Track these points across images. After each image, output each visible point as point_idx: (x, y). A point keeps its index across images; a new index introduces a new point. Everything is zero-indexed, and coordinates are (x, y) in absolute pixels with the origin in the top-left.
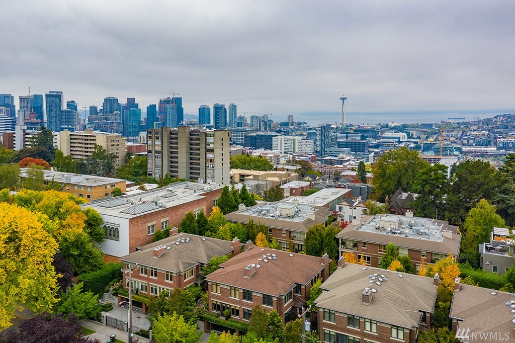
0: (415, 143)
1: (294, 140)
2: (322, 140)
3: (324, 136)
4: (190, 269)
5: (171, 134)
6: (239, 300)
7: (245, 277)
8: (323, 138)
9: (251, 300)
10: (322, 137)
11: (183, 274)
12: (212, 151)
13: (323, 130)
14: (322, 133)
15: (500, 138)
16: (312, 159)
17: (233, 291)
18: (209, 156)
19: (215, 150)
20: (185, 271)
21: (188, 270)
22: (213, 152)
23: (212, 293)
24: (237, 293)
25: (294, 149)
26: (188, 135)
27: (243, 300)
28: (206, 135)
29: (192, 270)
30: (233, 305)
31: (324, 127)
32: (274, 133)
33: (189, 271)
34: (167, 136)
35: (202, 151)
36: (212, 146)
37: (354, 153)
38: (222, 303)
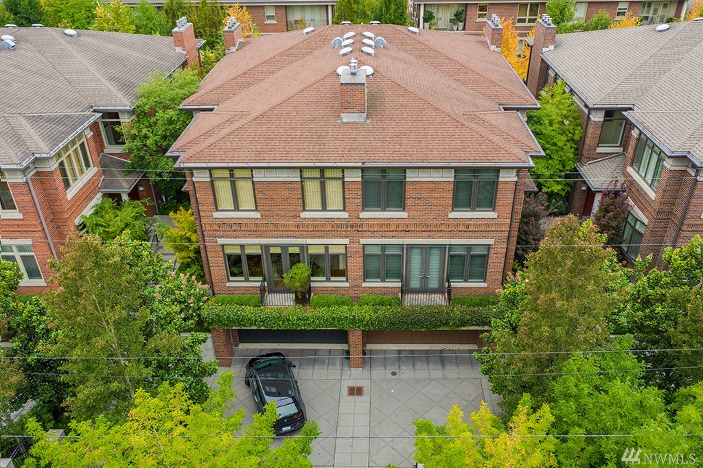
4: (73, 142)
6: (345, 215)
7: (346, 118)
9: (401, 205)
11: (53, 166)
17: (312, 188)
20: (59, 155)
21: (66, 148)
23: (216, 215)
24: (334, 189)
27: (363, 215)
29: (82, 145)
30: (316, 245)
33: (71, 151)
38: (267, 247)
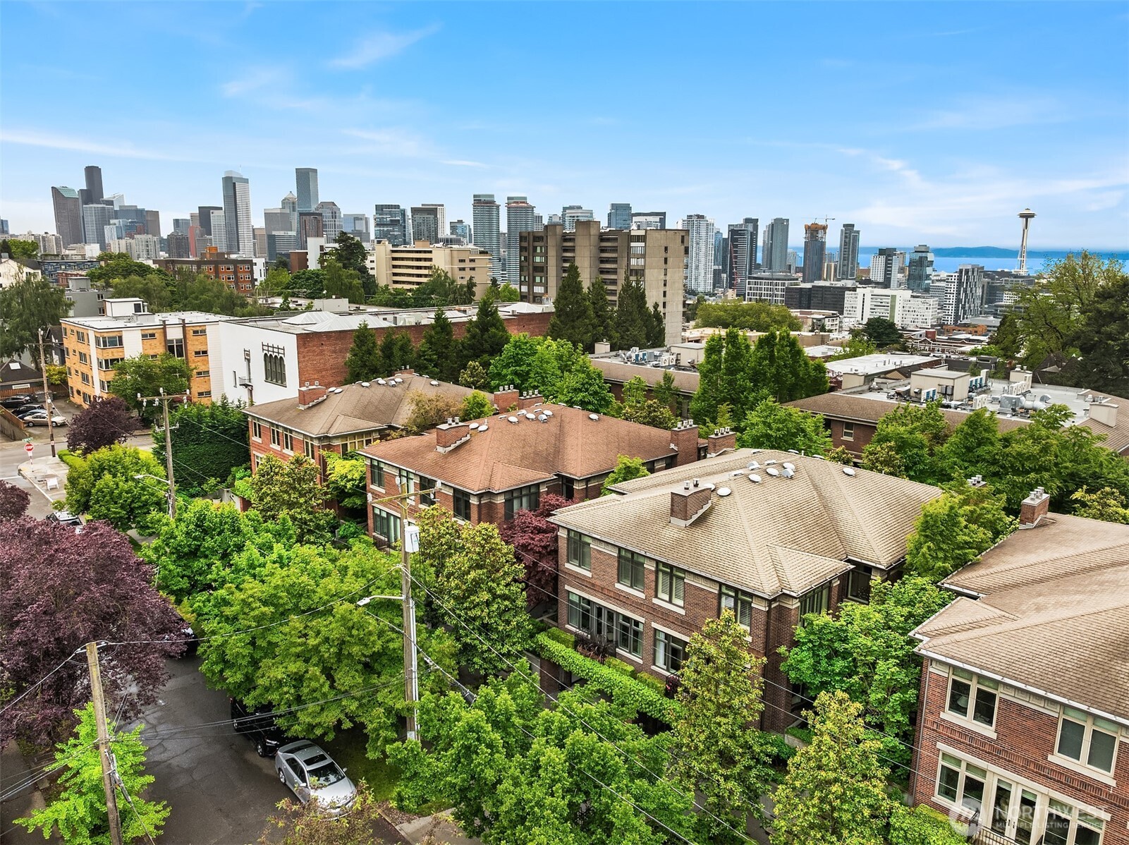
1: (894, 297)
2: (958, 301)
3: (965, 291)
5: (565, 240)
8: (962, 296)
10: (958, 294)
12: (640, 272)
13: (964, 278)
14: (960, 283)
19: (647, 271)
22: (643, 275)
24: (412, 486)
26: (594, 240)
28: (629, 237)
31: (967, 271)
32: (849, 283)
34: (554, 244)
35: (622, 274)
36: (641, 263)
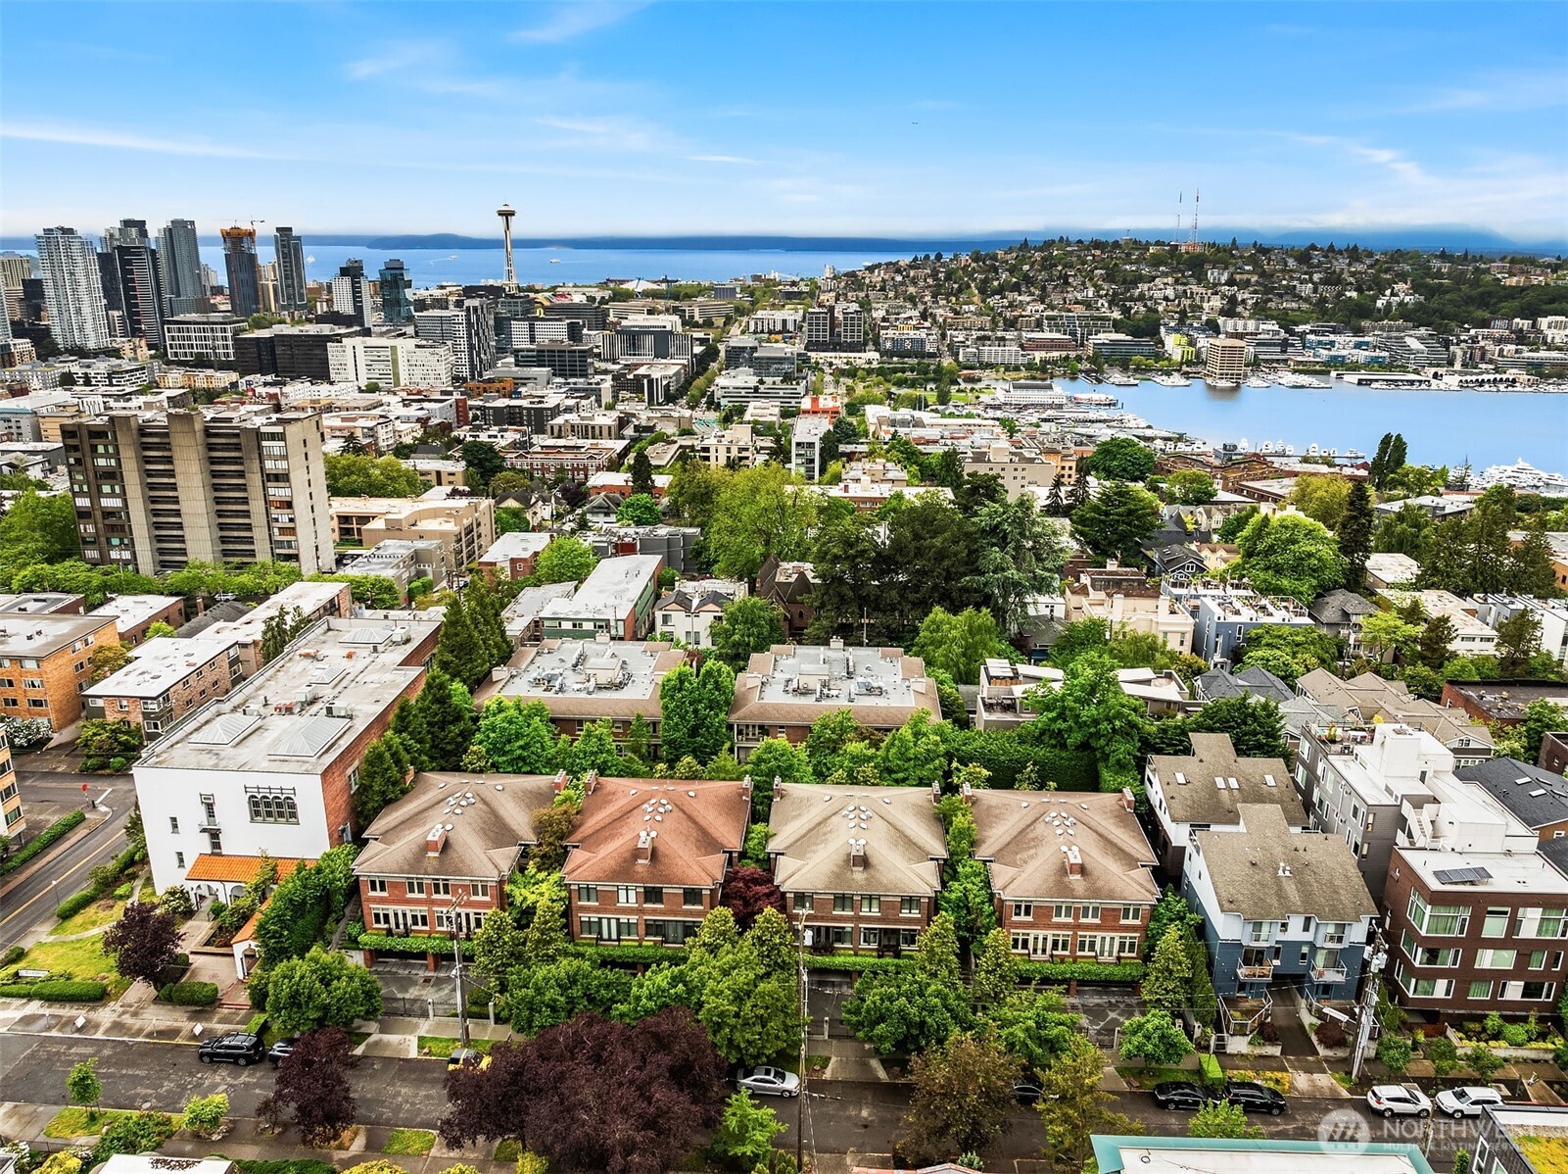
0: (702, 341)
1: (394, 349)
2: (471, 347)
3: (477, 334)
5: (145, 435)
6: (636, 906)
7: (641, 862)
8: (475, 341)
9: (661, 902)
10: (470, 337)
12: (282, 478)
13: (473, 318)
14: (469, 326)
15: (887, 328)
16: (457, 407)
17: (623, 893)
18: (278, 492)
19: (292, 475)
22: (288, 481)
23: (579, 903)
24: (632, 894)
25: (396, 375)
26: (200, 436)
27: (644, 905)
28: (259, 435)
30: (625, 917)
31: (475, 309)
32: (326, 329)
34: (130, 441)
35: (255, 480)
36: (282, 465)
37: (562, 380)
38: (601, 918)
